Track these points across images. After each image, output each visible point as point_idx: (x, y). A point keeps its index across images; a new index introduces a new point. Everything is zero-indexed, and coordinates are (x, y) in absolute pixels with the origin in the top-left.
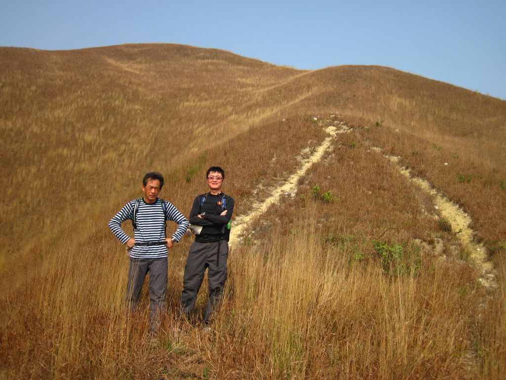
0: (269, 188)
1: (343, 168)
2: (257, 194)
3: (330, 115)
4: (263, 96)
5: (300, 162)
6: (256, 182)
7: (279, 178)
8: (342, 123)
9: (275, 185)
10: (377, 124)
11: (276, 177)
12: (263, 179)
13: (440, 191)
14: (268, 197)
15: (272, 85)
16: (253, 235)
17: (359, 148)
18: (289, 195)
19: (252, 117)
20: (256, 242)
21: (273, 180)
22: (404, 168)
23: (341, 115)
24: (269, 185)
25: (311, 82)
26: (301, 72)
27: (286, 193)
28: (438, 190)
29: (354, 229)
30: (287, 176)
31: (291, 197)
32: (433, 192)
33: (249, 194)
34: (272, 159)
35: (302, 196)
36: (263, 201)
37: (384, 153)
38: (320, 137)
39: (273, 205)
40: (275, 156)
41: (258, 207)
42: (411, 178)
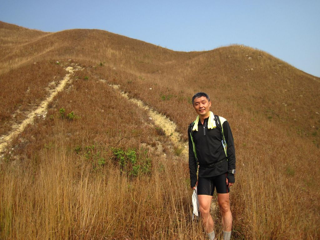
0: (25, 112)
1: (81, 94)
2: (15, 117)
3: (68, 60)
4: (20, 50)
5: (49, 92)
6: (14, 108)
7: (32, 104)
8: (77, 64)
9: (29, 109)
10: (101, 64)
11: (30, 103)
12: (20, 106)
13: (151, 107)
14: (24, 119)
15: (26, 42)
16: (13, 152)
17: (91, 80)
18: (41, 116)
19: (13, 64)
20: (15, 157)
21: (28, 106)
22: (123, 92)
23: (76, 60)
24: (24, 110)
25: (53, 40)
26: (46, 33)
27: (39, 115)
28: (150, 106)
29: (95, 140)
30: (39, 102)
31: (43, 118)
32: (147, 108)
33: (9, 118)
34: (26, 91)
35: (52, 116)
36: (20, 123)
37: (108, 83)
38: (62, 74)
39: (29, 125)
40: (29, 88)
41: (17, 128)
42: (130, 99)
